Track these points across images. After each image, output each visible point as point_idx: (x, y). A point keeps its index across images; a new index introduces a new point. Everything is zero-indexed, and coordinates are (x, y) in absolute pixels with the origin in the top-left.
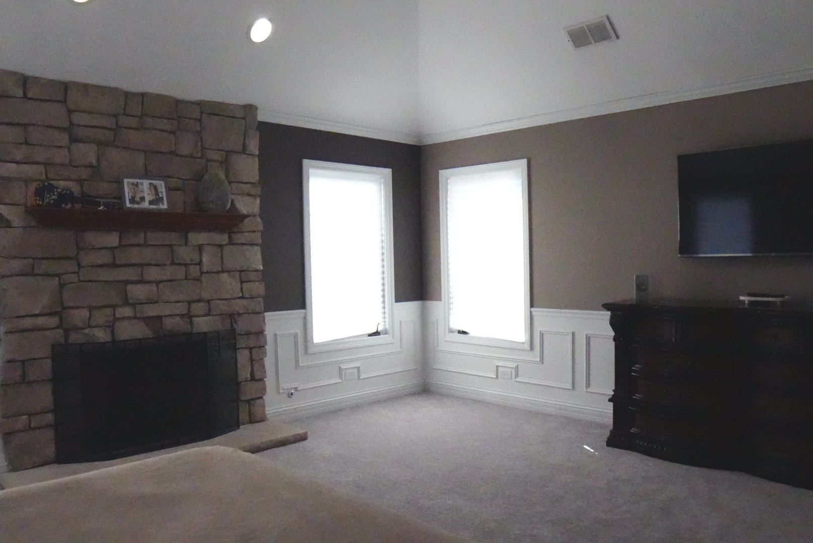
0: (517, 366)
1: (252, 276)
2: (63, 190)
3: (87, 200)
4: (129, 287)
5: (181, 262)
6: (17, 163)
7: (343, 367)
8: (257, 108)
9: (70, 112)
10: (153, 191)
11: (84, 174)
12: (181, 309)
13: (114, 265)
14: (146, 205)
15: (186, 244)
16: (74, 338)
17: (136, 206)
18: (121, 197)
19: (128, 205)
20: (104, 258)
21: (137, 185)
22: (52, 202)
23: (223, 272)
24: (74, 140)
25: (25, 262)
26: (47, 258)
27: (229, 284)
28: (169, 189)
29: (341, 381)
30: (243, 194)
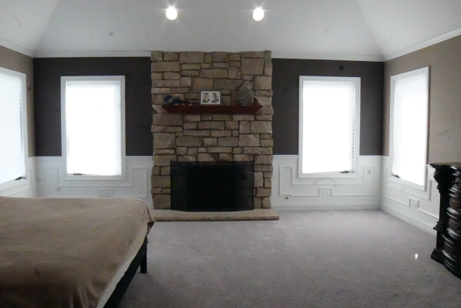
0: (419, 200)
1: (266, 136)
2: (175, 98)
3: (186, 102)
4: (205, 139)
5: (229, 128)
6: (160, 87)
7: (321, 187)
8: (271, 52)
9: (181, 64)
10: (214, 96)
11: (186, 90)
12: (228, 150)
13: (197, 129)
14: (210, 103)
15: (232, 120)
16: (181, 159)
17: (205, 103)
18: (199, 100)
19: (202, 103)
20: (194, 126)
21: (207, 94)
22: (170, 103)
23: (250, 134)
24: (182, 76)
25: (162, 127)
26: (170, 126)
27: (254, 140)
28: (222, 95)
29: (318, 195)
30: (262, 96)
